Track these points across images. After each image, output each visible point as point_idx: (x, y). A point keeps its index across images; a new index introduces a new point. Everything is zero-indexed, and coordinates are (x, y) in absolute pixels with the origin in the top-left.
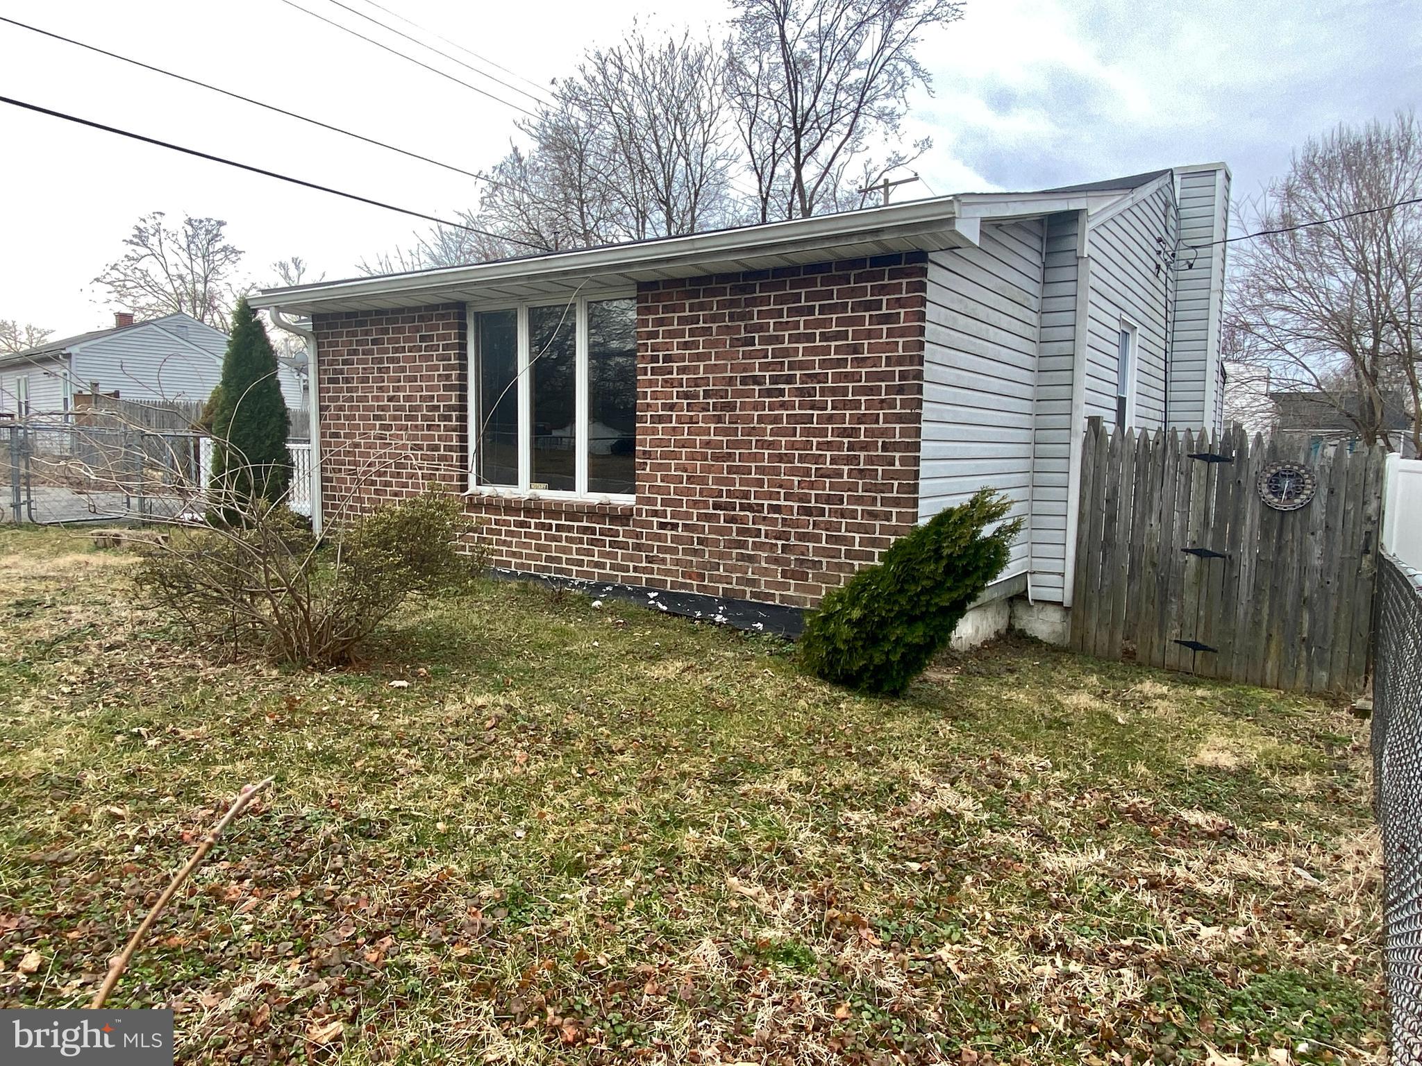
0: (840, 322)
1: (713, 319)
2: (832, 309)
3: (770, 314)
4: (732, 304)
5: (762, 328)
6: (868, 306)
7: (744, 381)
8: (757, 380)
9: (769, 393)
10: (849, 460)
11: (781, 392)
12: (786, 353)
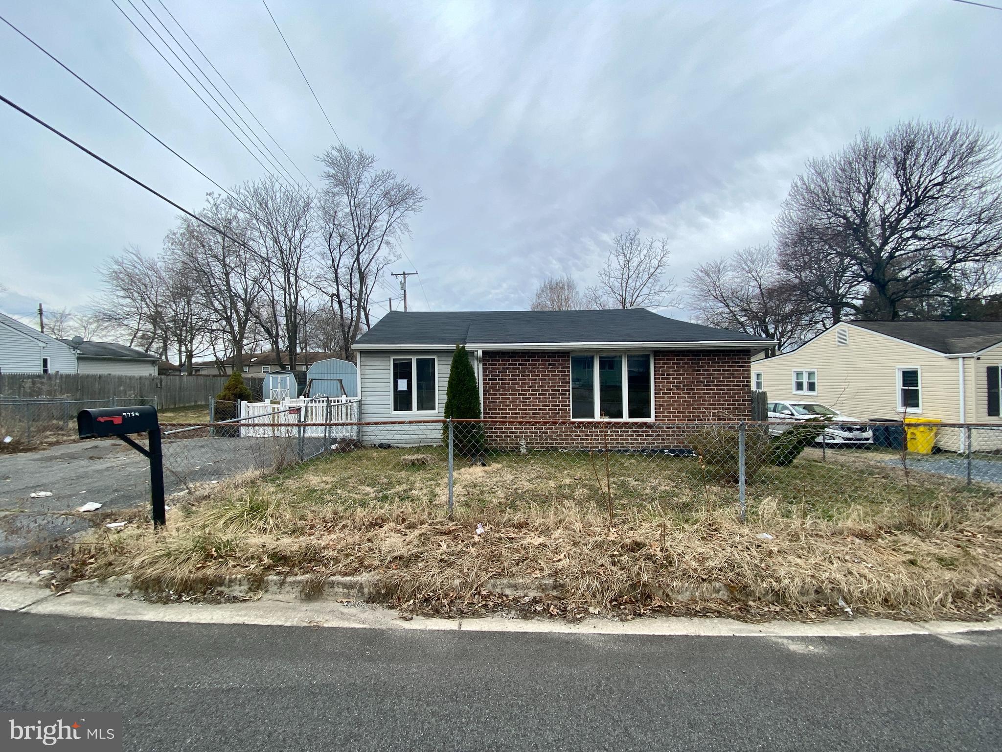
0: (728, 367)
1: (686, 363)
2: (726, 363)
3: (706, 363)
4: (692, 359)
5: (702, 367)
6: (736, 363)
7: (697, 382)
8: (701, 382)
9: (706, 386)
10: (732, 405)
11: (710, 386)
12: (711, 374)
